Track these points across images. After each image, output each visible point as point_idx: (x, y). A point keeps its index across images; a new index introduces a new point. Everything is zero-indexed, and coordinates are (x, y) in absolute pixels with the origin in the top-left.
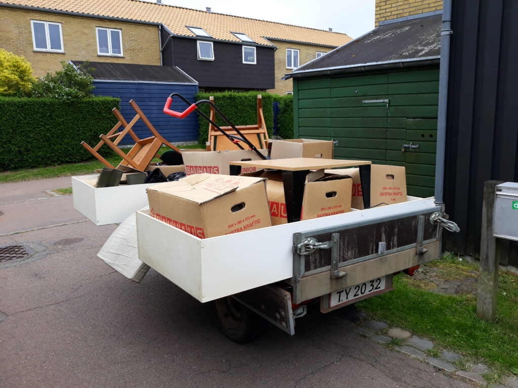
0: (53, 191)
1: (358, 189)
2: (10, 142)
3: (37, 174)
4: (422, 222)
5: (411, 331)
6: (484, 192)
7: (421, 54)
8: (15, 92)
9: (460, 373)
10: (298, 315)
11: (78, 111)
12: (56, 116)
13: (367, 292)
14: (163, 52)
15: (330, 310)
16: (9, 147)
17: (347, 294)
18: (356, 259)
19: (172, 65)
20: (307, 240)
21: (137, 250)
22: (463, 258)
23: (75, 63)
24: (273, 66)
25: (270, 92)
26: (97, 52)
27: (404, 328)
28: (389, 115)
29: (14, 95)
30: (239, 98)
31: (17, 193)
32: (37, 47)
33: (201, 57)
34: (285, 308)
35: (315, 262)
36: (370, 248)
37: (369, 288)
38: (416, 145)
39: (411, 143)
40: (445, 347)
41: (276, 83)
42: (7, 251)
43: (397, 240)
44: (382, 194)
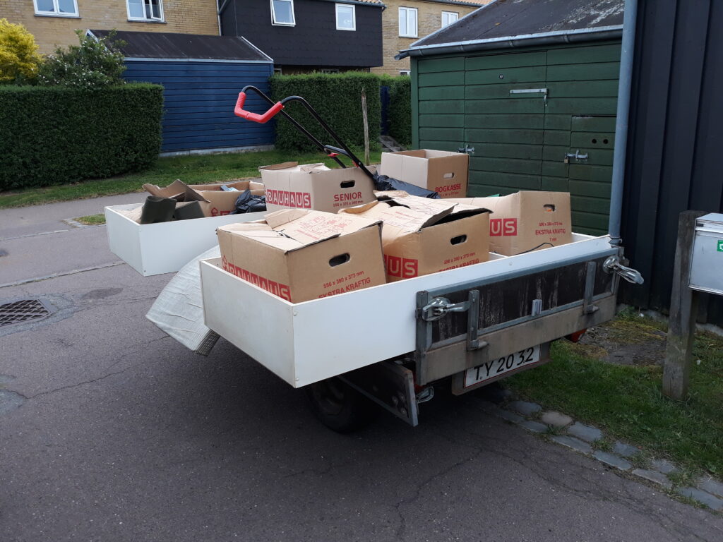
0: (75, 219)
1: (504, 226)
2: (10, 151)
3: (51, 196)
4: (592, 270)
5: (573, 415)
6: (679, 227)
7: (594, 22)
8: (12, 78)
9: (636, 472)
10: (422, 399)
11: (103, 104)
12: (73, 112)
13: (515, 366)
14: (221, 15)
15: (465, 391)
16: (9, 157)
17: (488, 370)
18: (501, 324)
19: (236, 35)
20: (436, 301)
21: (201, 311)
22: (646, 313)
23: (97, 33)
24: (380, 33)
25: (376, 72)
26: (126, 16)
27: (564, 412)
28: (547, 111)
29: (12, 82)
30: (332, 82)
31: (24, 223)
32: (40, 9)
33: (276, 21)
34: (405, 391)
35: (446, 329)
36: (521, 308)
37: (517, 360)
38: (584, 154)
39: (577, 152)
40: (618, 437)
41: (384, 58)
42: (17, 308)
43: (558, 297)
44: (538, 232)
